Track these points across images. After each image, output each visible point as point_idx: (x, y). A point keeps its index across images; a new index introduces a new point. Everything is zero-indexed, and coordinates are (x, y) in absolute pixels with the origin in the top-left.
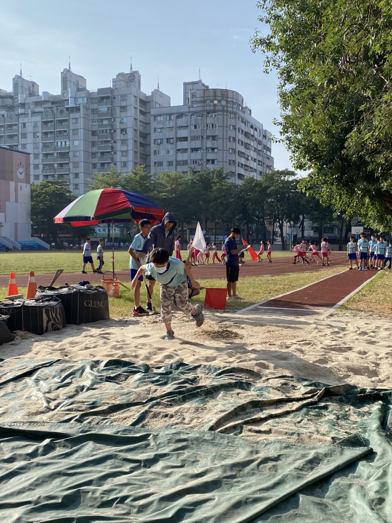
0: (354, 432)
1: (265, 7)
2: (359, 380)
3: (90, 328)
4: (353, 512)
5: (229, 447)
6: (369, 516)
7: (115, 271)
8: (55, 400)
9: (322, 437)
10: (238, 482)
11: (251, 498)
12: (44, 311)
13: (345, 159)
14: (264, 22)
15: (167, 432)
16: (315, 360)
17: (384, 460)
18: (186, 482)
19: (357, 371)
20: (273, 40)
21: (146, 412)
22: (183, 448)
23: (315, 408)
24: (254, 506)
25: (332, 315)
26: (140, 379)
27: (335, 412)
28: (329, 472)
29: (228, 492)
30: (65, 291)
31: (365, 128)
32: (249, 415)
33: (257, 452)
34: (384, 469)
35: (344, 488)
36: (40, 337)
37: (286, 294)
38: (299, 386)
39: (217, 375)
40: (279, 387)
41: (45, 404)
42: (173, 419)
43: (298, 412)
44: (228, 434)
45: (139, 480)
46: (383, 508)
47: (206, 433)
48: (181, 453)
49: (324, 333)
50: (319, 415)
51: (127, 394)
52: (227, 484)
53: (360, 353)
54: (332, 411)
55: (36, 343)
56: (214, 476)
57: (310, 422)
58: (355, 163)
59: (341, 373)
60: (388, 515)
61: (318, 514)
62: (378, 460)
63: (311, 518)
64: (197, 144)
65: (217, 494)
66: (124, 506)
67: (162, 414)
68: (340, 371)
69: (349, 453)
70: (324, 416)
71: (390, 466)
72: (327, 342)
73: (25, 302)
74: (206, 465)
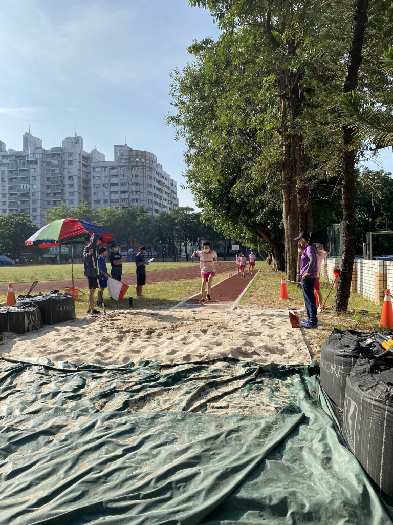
0: (288, 401)
2: (276, 358)
4: (310, 472)
5: (198, 424)
6: (325, 475)
7: (74, 280)
9: (268, 408)
10: (214, 454)
11: (229, 468)
12: (25, 315)
14: (174, 105)
17: (319, 424)
18: (171, 460)
19: (272, 351)
20: (180, 118)
23: (254, 383)
24: (235, 476)
25: (236, 308)
27: (269, 386)
29: (208, 465)
30: (40, 298)
32: (208, 394)
33: (221, 426)
34: (323, 432)
35: (298, 451)
36: (24, 337)
38: (237, 366)
43: (244, 388)
44: (197, 412)
45: (133, 462)
46: (332, 466)
49: (237, 323)
50: (259, 389)
52: (206, 457)
53: (268, 336)
54: (267, 385)
55: (19, 343)
56: (194, 452)
57: (254, 396)
60: (338, 472)
61: (285, 477)
62: (312, 424)
63: (281, 481)
64: (125, 188)
65: (201, 467)
69: (290, 420)
70: (262, 389)
71: (327, 429)
72: (243, 329)
73: (9, 309)
74: (184, 442)
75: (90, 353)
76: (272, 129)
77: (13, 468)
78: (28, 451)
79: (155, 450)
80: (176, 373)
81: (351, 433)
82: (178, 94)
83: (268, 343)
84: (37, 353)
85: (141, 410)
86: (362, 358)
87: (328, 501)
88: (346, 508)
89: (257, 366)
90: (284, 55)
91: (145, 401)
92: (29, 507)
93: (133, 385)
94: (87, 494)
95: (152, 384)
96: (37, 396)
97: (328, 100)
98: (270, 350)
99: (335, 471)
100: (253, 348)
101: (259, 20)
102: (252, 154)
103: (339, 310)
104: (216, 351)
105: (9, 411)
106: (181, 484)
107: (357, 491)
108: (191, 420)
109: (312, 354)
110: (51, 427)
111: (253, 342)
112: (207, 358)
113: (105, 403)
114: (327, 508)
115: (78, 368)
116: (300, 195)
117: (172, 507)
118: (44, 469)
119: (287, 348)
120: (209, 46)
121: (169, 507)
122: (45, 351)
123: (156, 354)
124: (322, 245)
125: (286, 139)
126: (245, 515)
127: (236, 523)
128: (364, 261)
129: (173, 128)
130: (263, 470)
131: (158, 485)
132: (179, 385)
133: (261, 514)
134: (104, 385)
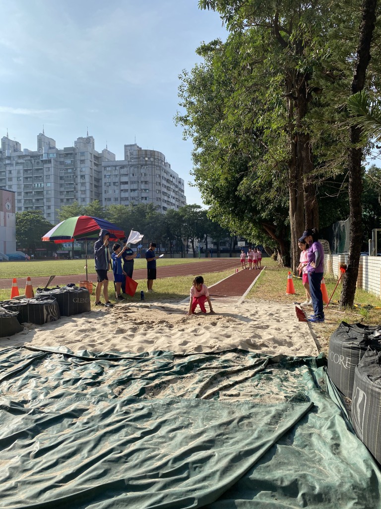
0: (297, 391)
4: (319, 456)
5: (211, 410)
6: (334, 460)
9: (277, 396)
10: (227, 438)
11: (242, 451)
12: (44, 307)
14: (182, 106)
17: (326, 412)
18: (187, 443)
20: (188, 118)
23: (264, 374)
25: (243, 302)
27: (278, 376)
28: (292, 425)
29: (222, 449)
30: (57, 291)
32: (220, 383)
33: (233, 413)
34: (331, 421)
35: (307, 437)
38: (246, 357)
40: (234, 360)
43: (254, 378)
44: (209, 399)
45: (151, 444)
46: (341, 452)
47: (192, 400)
50: (268, 379)
52: (220, 441)
53: (276, 329)
54: (276, 375)
56: (208, 436)
57: (264, 385)
60: (347, 458)
61: (295, 461)
62: (321, 412)
63: (292, 465)
64: (135, 186)
65: (215, 450)
69: (298, 408)
70: (271, 379)
71: (336, 418)
73: (29, 301)
74: (198, 427)
75: (106, 343)
76: (278, 128)
77: (40, 447)
78: (53, 431)
79: (171, 434)
80: (189, 363)
81: (359, 421)
82: (186, 94)
83: (276, 336)
84: (57, 342)
85: (157, 397)
86: (370, 350)
87: (338, 483)
88: (355, 490)
89: (266, 358)
90: (291, 55)
91: (160, 388)
92: (56, 482)
93: (149, 373)
94: (109, 472)
95: (166, 372)
96: (59, 382)
97: (336, 99)
98: (279, 343)
99: (344, 457)
100: (261, 340)
101: (267, 21)
102: (259, 152)
103: (344, 305)
104: (226, 343)
105: (34, 396)
106: (197, 465)
107: (366, 475)
108: (204, 407)
109: (319, 347)
110: (73, 411)
111: (261, 334)
112: (218, 349)
113: (123, 389)
114: (337, 490)
115: (96, 357)
116: (306, 192)
117: (189, 486)
118: (69, 449)
119: (296, 341)
120: (218, 47)
121: (187, 485)
122: (64, 341)
123: (169, 345)
124: (328, 242)
125: (293, 138)
126: (258, 495)
127: (249, 502)
128: (370, 258)
129: (182, 128)
130: (275, 454)
131: (175, 466)
132: (192, 374)
133: (273, 494)
134: (121, 373)
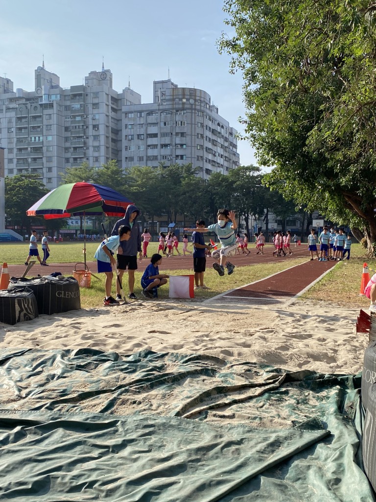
0: (313, 416)
1: (231, 11)
2: (318, 366)
3: (61, 318)
4: (311, 492)
5: (194, 432)
6: (326, 496)
7: (87, 261)
8: (26, 388)
9: (283, 421)
10: (203, 465)
11: (214, 480)
12: (16, 301)
13: (307, 156)
15: (135, 419)
16: (277, 347)
17: (341, 442)
18: (152, 466)
19: (316, 357)
20: (238, 42)
21: (115, 399)
22: (150, 434)
23: (276, 393)
24: (217, 489)
25: (293, 304)
26: (109, 367)
27: (295, 396)
28: (290, 454)
29: (193, 476)
30: (37, 282)
31: (325, 127)
32: (213, 400)
33: (221, 437)
34: (341, 451)
35: (304, 469)
36: (13, 327)
37: (250, 284)
38: (262, 372)
39: (184, 363)
40: (242, 373)
41: (17, 393)
42: (140, 406)
43: (260, 398)
44: (194, 419)
45: (108, 465)
46: (339, 488)
47: (173, 418)
48: (148, 438)
49: (286, 321)
50: (280, 400)
51: (97, 382)
53: (319, 340)
54: (292, 396)
55: (8, 333)
56: (180, 460)
57: (272, 407)
58: (315, 159)
59: (301, 359)
61: (278, 495)
62: (335, 442)
63: (272, 499)
64: (167, 140)
65: (182, 477)
66: (92, 490)
67: (130, 401)
68: (300, 357)
69: (308, 436)
70: (284, 400)
71: (347, 448)
72: (289, 330)
74: (172, 449)
99: (341, 493)
108: (186, 427)
129: (229, 56)
131: (130, 490)
